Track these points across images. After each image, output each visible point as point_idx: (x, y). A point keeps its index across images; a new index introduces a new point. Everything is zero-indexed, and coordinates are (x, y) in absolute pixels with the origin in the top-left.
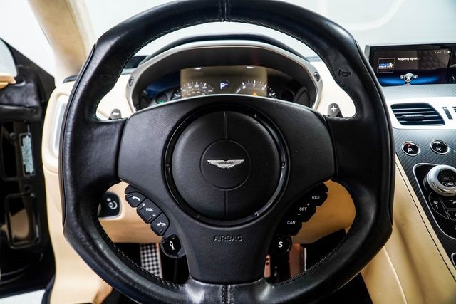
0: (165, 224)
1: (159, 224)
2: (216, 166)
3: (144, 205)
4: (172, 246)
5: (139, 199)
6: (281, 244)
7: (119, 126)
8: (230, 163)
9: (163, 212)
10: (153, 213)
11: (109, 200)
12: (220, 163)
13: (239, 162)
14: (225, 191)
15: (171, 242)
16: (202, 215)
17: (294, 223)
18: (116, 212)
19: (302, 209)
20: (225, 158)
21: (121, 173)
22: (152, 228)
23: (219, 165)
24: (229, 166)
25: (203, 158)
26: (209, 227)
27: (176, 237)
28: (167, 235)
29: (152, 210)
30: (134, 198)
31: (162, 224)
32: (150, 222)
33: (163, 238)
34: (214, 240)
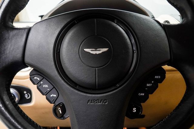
1: (51, 96)
2: (90, 53)
3: (42, 83)
4: (60, 111)
5: (39, 79)
6: (135, 110)
7: (26, 31)
8: (99, 50)
9: (54, 87)
10: (48, 88)
11: (25, 92)
12: (92, 50)
13: (105, 50)
14: (96, 69)
15: (59, 108)
16: (80, 86)
17: (143, 94)
19: (148, 85)
20: (96, 48)
21: (27, 60)
22: (47, 99)
23: (92, 52)
24: (98, 52)
25: (80, 48)
27: (63, 105)
28: (57, 103)
29: (47, 86)
30: (35, 78)
31: (54, 95)
32: (45, 94)
33: (54, 105)
34: (88, 103)
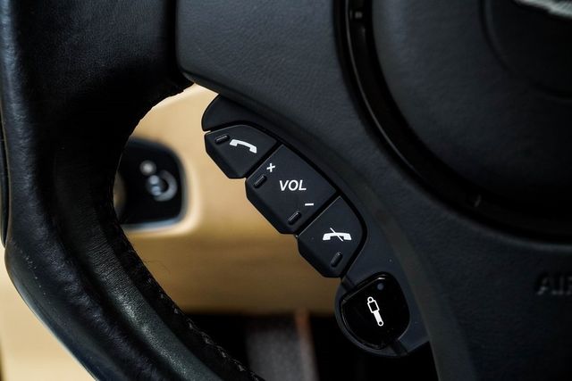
0: (347, 237)
1: (327, 237)
3: (271, 168)
4: (377, 314)
5: (253, 149)
9: (339, 192)
10: (304, 196)
11: (148, 167)
15: (371, 300)
18: (174, 209)
21: (189, 51)
22: (306, 251)
26: (519, 243)
27: (391, 281)
28: (358, 278)
29: (299, 186)
30: (234, 143)
31: (338, 235)
32: (294, 227)
33: (343, 284)
34: (537, 289)
